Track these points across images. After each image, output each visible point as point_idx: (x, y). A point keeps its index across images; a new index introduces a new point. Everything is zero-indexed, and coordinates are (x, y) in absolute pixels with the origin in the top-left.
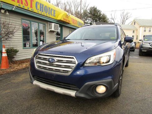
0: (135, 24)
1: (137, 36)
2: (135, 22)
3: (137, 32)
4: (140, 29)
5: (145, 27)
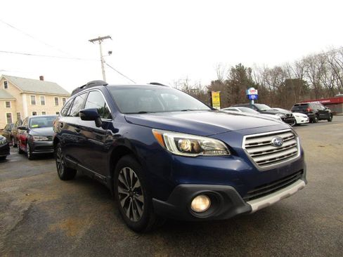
0: (6, 87)
1: (18, 115)
2: (6, 83)
3: (16, 106)
4: (22, 100)
5: (33, 94)
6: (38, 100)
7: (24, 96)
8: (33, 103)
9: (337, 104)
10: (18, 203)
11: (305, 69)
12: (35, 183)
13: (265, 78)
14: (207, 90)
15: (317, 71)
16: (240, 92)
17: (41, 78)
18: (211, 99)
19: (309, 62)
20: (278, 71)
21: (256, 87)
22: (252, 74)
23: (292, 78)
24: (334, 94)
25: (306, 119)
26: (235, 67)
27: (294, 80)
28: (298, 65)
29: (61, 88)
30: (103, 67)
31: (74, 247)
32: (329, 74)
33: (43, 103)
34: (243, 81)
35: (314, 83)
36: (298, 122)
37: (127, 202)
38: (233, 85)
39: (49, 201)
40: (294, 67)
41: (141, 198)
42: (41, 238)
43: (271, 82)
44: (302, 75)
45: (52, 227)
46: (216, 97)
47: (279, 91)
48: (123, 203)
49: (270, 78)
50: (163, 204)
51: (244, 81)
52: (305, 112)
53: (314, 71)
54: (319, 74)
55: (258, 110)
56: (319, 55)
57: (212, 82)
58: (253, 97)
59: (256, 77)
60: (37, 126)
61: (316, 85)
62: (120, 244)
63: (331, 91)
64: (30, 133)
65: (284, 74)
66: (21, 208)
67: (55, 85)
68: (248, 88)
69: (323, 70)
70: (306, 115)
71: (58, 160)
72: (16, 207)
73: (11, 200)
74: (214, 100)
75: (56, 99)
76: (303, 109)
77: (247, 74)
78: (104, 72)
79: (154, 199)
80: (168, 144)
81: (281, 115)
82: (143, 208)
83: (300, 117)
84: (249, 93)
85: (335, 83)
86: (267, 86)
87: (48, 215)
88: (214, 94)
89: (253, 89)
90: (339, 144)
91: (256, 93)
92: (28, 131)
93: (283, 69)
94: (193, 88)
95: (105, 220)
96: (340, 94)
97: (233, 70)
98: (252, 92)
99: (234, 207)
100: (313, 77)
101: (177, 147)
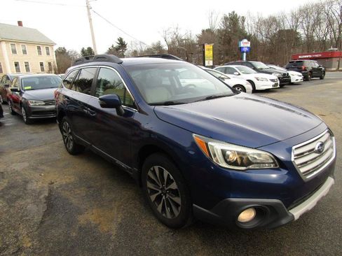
5: (13, 42)
6: (19, 48)
7: (4, 45)
8: (14, 52)
9: (327, 58)
10: (34, 186)
11: (300, 20)
12: (43, 157)
13: (259, 29)
14: (198, 39)
15: (312, 22)
16: (232, 43)
17: (20, 23)
18: (204, 52)
19: (305, 12)
20: (273, 21)
21: (249, 38)
22: (245, 23)
23: (286, 29)
24: (325, 48)
25: (301, 78)
26: (228, 15)
27: (288, 31)
28: (293, 16)
29: (43, 35)
30: (89, 14)
31: (112, 245)
32: (324, 26)
33: (25, 52)
34: (235, 31)
35: (307, 35)
36: (292, 81)
37: (159, 198)
38: (225, 35)
39: (67, 185)
40: (289, 18)
41: (178, 200)
42: (74, 234)
43: (264, 34)
44: (296, 27)
45: (82, 220)
46: (209, 50)
47: (271, 43)
48: (153, 197)
49: (263, 28)
50: (205, 212)
51: (237, 31)
52: (299, 70)
53: (309, 23)
54: (313, 25)
55: (255, 69)
56: (316, 5)
57: (203, 31)
58: (245, 49)
59: (249, 28)
60: (30, 87)
61: (310, 37)
62: (157, 242)
63: (323, 43)
64: (24, 96)
65: (278, 25)
66: (40, 193)
67: (35, 31)
68: (241, 40)
69: (318, 22)
70: (300, 74)
71: (64, 134)
72: (34, 191)
73: (26, 182)
74: (206, 53)
75: (39, 48)
76: (297, 66)
77: (240, 22)
78: (90, 20)
79: (194, 205)
80: (215, 155)
81: (278, 75)
82: (180, 208)
83: (295, 76)
84: (242, 45)
85: (328, 37)
86: (260, 38)
87: (71, 204)
88: (207, 46)
89: (245, 41)
90: (340, 113)
91: (249, 45)
92: (21, 93)
93: (277, 19)
94: (183, 38)
95: (134, 212)
96: (332, 49)
97: (226, 18)
98: (245, 44)
99: (279, 218)
100: (308, 29)
101: (224, 158)
